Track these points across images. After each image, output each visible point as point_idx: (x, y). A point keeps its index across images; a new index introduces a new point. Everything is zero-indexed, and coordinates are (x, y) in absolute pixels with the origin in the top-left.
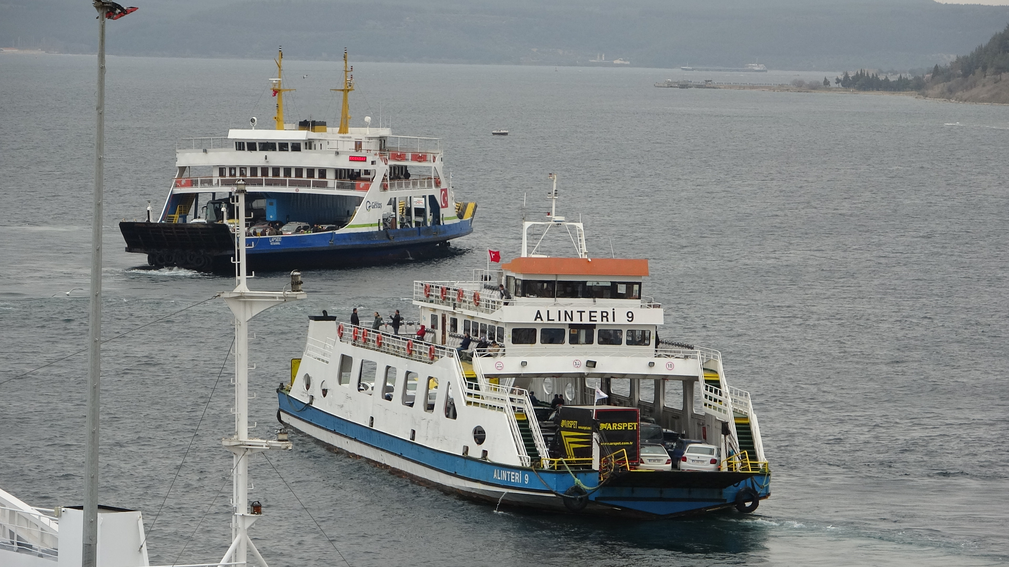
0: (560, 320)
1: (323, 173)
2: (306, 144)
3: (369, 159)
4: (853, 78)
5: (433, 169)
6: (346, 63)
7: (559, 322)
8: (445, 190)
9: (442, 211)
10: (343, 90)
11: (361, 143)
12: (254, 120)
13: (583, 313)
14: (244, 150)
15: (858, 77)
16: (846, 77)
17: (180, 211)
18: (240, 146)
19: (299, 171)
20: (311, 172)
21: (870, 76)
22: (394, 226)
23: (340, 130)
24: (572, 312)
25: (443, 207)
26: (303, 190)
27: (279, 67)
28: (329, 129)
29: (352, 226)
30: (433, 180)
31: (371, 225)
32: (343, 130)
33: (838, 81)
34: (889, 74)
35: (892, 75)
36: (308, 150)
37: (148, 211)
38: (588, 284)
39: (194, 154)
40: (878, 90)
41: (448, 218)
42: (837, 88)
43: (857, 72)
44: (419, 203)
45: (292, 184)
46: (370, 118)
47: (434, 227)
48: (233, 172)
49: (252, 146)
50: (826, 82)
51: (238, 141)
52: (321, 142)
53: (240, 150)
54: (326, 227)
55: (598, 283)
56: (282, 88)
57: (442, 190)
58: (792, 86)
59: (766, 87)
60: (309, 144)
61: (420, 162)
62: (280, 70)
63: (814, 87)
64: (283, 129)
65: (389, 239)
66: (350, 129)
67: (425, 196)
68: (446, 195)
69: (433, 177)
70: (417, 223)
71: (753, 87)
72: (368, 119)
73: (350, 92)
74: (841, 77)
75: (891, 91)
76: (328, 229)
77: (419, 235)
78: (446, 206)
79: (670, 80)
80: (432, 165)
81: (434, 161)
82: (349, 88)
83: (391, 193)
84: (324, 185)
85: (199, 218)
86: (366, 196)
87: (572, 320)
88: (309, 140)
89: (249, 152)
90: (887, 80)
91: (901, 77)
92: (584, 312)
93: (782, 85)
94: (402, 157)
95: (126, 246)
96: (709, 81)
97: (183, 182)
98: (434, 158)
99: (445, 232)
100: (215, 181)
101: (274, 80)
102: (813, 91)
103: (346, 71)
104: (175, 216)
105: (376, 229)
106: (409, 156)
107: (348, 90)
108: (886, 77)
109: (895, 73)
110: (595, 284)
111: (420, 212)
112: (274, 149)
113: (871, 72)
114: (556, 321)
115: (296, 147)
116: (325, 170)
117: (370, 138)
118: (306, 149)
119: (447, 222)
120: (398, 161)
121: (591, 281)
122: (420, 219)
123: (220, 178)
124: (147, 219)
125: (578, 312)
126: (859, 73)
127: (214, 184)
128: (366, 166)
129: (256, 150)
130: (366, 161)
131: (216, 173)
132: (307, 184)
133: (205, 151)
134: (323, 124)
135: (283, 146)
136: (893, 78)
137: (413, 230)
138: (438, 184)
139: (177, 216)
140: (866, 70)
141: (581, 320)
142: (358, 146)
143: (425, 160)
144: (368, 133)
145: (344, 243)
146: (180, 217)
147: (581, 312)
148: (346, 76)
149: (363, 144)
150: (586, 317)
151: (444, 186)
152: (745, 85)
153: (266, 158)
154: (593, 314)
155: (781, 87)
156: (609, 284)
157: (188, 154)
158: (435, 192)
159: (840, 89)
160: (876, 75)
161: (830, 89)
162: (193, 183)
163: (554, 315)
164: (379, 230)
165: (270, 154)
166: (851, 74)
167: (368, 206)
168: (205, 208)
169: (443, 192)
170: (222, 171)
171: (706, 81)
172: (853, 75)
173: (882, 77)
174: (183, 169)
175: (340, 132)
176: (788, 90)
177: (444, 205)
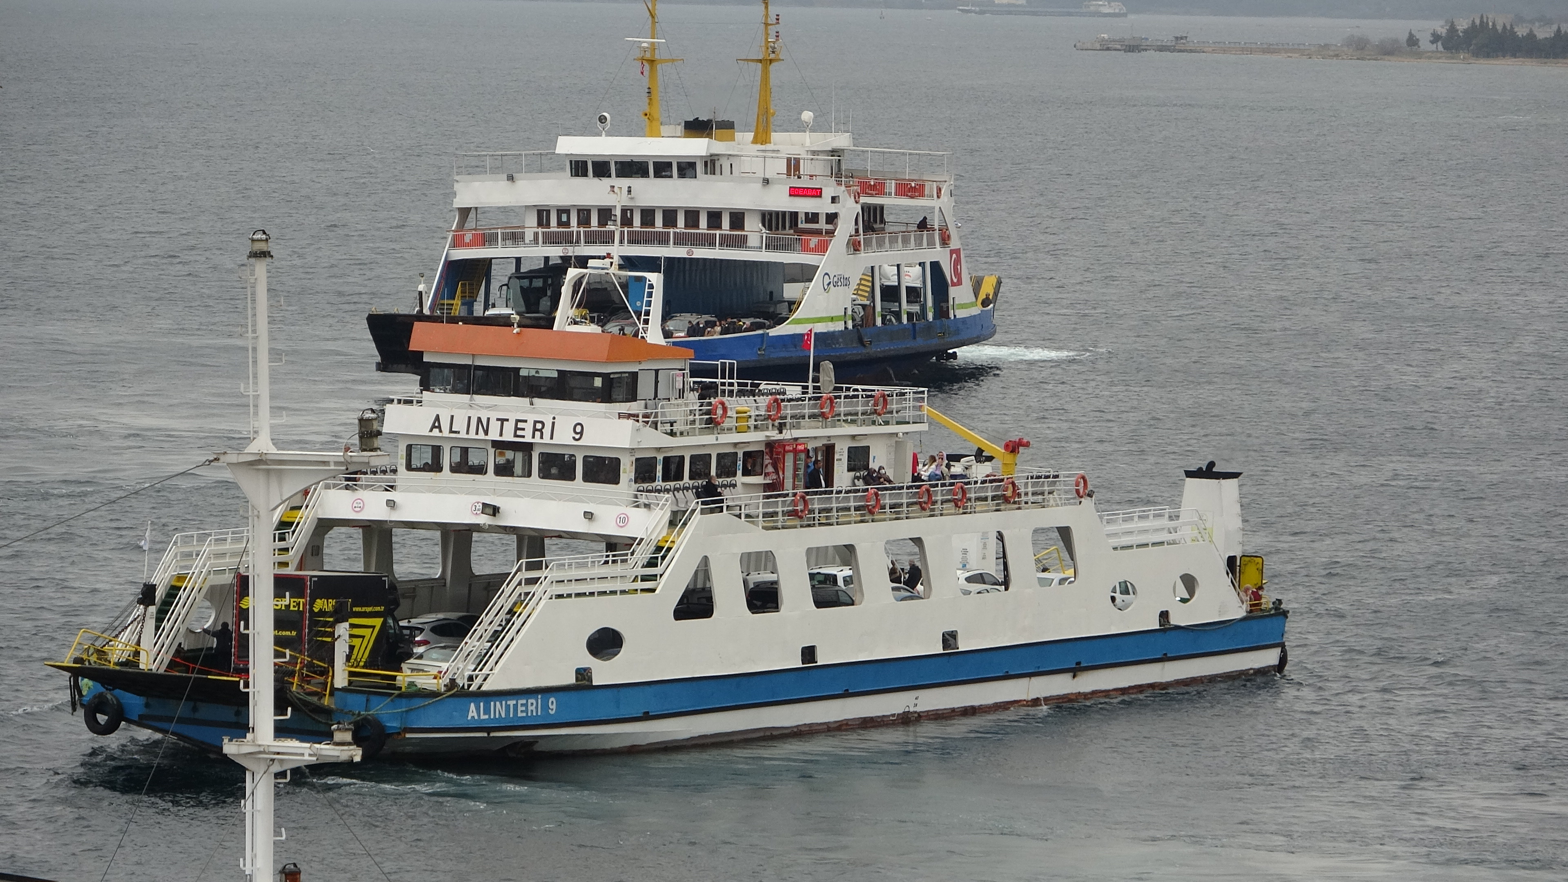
0: (468, 433)
1: (738, 219)
2: (706, 163)
3: (828, 193)
4: (1465, 32)
5: (937, 210)
6: (766, 8)
7: (466, 436)
8: (957, 252)
9: (953, 292)
10: (760, 61)
11: (797, 161)
12: (606, 118)
13: (505, 423)
14: (585, 174)
15: (1473, 31)
16: (1452, 29)
17: (462, 292)
18: (579, 168)
19: (692, 216)
20: (715, 217)
21: (1499, 28)
22: (870, 321)
23: (755, 137)
24: (488, 419)
25: (954, 284)
26: (701, 253)
27: (653, 17)
28: (738, 135)
29: (798, 322)
30: (937, 233)
31: (832, 319)
32: (762, 137)
33: (1436, 38)
34: (1537, 24)
35: (1540, 26)
36: (709, 176)
37: (420, 293)
38: (523, 373)
39: (489, 184)
40: (1514, 56)
41: (963, 306)
42: (1433, 52)
43: (1473, 21)
44: (913, 277)
45: (680, 240)
46: (811, 114)
47: (938, 322)
48: (564, 218)
49: (601, 169)
50: (1412, 41)
51: (574, 159)
52: (732, 160)
53: (577, 175)
54: (748, 322)
55: (537, 372)
56: (657, 57)
57: (952, 252)
58: (1345, 49)
59: (1293, 51)
60: (711, 164)
61: (912, 197)
62: (654, 23)
63: (1388, 50)
64: (659, 135)
65: (864, 346)
66: (775, 136)
67: (924, 263)
68: (958, 262)
69: (936, 227)
70: (910, 315)
71: (1269, 50)
72: (807, 116)
73: (773, 64)
74: (1443, 31)
75: (1540, 57)
76: (754, 327)
77: (915, 338)
78: (959, 283)
79: (1105, 36)
80: (935, 203)
81: (938, 197)
82: (772, 56)
83: (867, 258)
84: (740, 242)
85: (494, 306)
86: (823, 262)
87: (486, 433)
88: (711, 155)
89: (596, 180)
90: (1531, 36)
91: (1559, 30)
92: (507, 420)
93: (1326, 46)
94: (878, 189)
95: (379, 359)
96: (1182, 38)
97: (468, 238)
98: (939, 190)
99: (957, 332)
100: (529, 236)
101: (646, 42)
102: (1386, 57)
103: (767, 24)
104: (454, 302)
105: (839, 326)
106: (891, 186)
107: (771, 61)
108: (1531, 31)
109: (1549, 22)
110: (533, 373)
111: (914, 294)
112: (645, 174)
113: (1500, 20)
114: (463, 435)
115: (687, 169)
116: (744, 213)
117: (814, 153)
118: (706, 173)
119: (961, 314)
120: (872, 195)
121: (527, 368)
122: (916, 308)
123: (540, 230)
124: (417, 309)
125: (498, 420)
126: (1478, 22)
127: (527, 241)
128: (822, 206)
129: (610, 176)
130: (820, 196)
131: (532, 220)
132: (709, 242)
133: (511, 178)
134: (728, 126)
135: (662, 169)
136: (1543, 33)
137: (905, 328)
138: (945, 240)
139: (457, 302)
140: (1490, 16)
141: (501, 435)
142: (793, 166)
143: (922, 195)
144: (808, 143)
145: (783, 354)
146: (463, 304)
147: (502, 421)
148: (767, 34)
149: (802, 162)
150: (509, 427)
151: (955, 244)
152: (1253, 46)
153: (629, 192)
154: (520, 425)
155: (1325, 51)
156: (555, 375)
157: (477, 184)
158: (940, 255)
159: (1439, 55)
160: (1511, 26)
161: (1419, 55)
162: (487, 240)
163: (460, 425)
164: (846, 328)
165: (637, 183)
166: (1462, 25)
167: (826, 283)
168: (505, 288)
169: (954, 256)
170: (543, 215)
171: (1177, 38)
172: (1466, 27)
173: (1521, 31)
174: (465, 212)
175: (755, 141)
176: (1337, 56)
177: (955, 280)
